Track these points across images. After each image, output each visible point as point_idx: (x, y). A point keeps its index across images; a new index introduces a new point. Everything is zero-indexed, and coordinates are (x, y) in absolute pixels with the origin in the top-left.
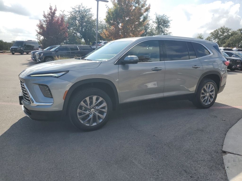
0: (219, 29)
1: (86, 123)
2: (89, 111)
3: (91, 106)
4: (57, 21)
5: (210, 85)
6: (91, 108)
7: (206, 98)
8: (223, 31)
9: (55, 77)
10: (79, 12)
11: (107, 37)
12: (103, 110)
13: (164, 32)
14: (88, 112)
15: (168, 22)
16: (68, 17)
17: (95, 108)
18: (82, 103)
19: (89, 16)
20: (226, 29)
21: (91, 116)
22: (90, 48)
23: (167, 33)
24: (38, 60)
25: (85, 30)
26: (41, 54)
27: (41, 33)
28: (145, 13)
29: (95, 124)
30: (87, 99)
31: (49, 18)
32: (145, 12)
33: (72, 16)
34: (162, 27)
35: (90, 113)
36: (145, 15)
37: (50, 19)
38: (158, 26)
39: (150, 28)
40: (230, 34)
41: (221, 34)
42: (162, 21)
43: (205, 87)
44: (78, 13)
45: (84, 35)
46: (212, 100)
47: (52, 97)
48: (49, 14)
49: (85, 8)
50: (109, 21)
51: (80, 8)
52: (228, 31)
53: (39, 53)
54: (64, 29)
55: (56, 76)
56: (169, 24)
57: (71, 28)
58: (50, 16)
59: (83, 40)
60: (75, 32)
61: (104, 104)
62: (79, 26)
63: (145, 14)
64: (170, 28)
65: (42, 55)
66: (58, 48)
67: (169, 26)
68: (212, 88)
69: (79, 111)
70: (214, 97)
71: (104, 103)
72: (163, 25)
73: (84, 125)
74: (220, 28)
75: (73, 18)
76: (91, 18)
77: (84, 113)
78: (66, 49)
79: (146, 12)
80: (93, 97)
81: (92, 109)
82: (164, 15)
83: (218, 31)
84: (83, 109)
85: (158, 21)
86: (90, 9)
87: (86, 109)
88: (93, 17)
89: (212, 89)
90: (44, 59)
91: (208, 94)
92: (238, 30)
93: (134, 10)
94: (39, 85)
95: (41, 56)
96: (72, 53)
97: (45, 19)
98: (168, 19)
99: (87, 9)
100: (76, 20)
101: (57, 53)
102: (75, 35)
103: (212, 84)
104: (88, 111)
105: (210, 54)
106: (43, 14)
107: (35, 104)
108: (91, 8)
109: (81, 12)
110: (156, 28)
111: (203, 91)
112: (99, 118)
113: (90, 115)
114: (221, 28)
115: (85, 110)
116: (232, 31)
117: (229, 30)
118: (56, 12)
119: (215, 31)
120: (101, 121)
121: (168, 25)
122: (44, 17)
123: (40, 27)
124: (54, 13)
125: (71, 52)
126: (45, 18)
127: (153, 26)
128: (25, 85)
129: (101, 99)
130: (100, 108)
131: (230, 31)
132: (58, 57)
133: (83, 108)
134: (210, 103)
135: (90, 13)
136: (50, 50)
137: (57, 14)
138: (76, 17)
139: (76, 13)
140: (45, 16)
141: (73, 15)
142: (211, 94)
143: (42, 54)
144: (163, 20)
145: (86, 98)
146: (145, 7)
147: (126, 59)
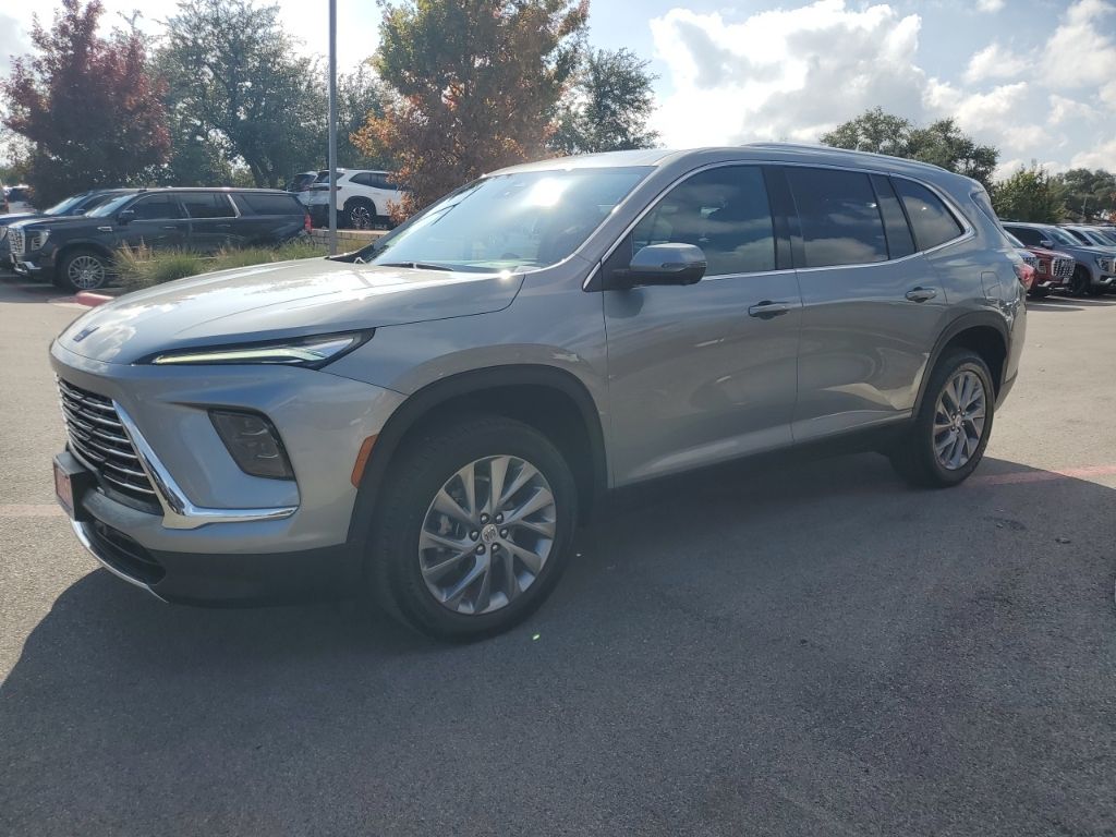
0: (858, 122)
1: (459, 599)
2: (474, 534)
3: (482, 512)
4: (108, 68)
5: (966, 378)
6: (484, 518)
7: (952, 437)
8: (875, 132)
9: (304, 364)
10: (216, 22)
11: (383, 151)
12: (538, 526)
13: (626, 129)
14: (467, 543)
15: (642, 83)
16: (156, 46)
17: (499, 517)
18: (443, 498)
19: (272, 45)
20: (889, 121)
21: (483, 562)
22: (294, 202)
23: (639, 135)
24: (20, 266)
25: (250, 113)
26: (38, 234)
27: (21, 123)
28: (566, 38)
29: (499, 602)
30: (467, 473)
31: (64, 49)
32: (567, 33)
33: (178, 41)
34: (613, 106)
35: (476, 550)
36: (568, 47)
37: (70, 52)
38: (598, 104)
39: (561, 112)
40: (904, 142)
41: (869, 141)
42: (613, 80)
43: (949, 389)
44: (210, 27)
45: (245, 141)
46: (972, 446)
47: (290, 476)
48: (63, 31)
49: (245, 6)
50: (397, 70)
51: (221, 6)
52: (895, 132)
53: (26, 228)
54: (142, 107)
55: (305, 361)
56: (648, 95)
57: (180, 105)
58: (66, 40)
59: (240, 164)
60: (199, 123)
61: (542, 497)
62: (218, 95)
63: (565, 43)
64: (649, 110)
65: (43, 241)
66: (130, 201)
67: (645, 102)
68: (975, 390)
69: (426, 539)
70: (979, 432)
71: (542, 489)
72: (619, 100)
73: (450, 610)
74: (861, 118)
75: (188, 54)
76: (276, 54)
77: (449, 551)
78: (169, 207)
79: (571, 34)
80: (493, 463)
81: (484, 523)
82: (625, 54)
83: (854, 131)
84: (443, 530)
85: (596, 79)
86: (273, 13)
87: (459, 528)
88: (289, 51)
89: (976, 396)
90: (57, 256)
91: (958, 421)
92: (932, 129)
93: (514, 20)
94: (212, 410)
95: (38, 243)
96: (199, 227)
97: (40, 54)
98: (642, 70)
99: (255, 8)
100: (200, 62)
101: (122, 230)
102: (199, 138)
103: (974, 372)
104: (467, 539)
105: (963, 231)
106: (32, 29)
107: (193, 515)
108: (276, 9)
109: (224, 26)
110: (588, 111)
111: (941, 408)
112: (521, 567)
113: (478, 557)
114: (869, 118)
115: (451, 535)
116: (912, 129)
117: (898, 126)
118: (100, 20)
119: (841, 131)
120: (526, 582)
121: (641, 97)
122: (38, 41)
123: (14, 93)
124: (88, 24)
125: (194, 224)
126: (43, 46)
127: (576, 101)
128: (122, 416)
129: (527, 471)
130: (524, 519)
131: (903, 131)
132: (134, 251)
133: (444, 521)
134: (964, 461)
135: (274, 30)
136: (87, 214)
137: (104, 31)
138: (199, 46)
139: (198, 28)
140: (39, 39)
141: (183, 39)
142: (970, 418)
143: (45, 235)
144: (619, 74)
145: (461, 472)
146: (565, 12)
147: (638, 262)
